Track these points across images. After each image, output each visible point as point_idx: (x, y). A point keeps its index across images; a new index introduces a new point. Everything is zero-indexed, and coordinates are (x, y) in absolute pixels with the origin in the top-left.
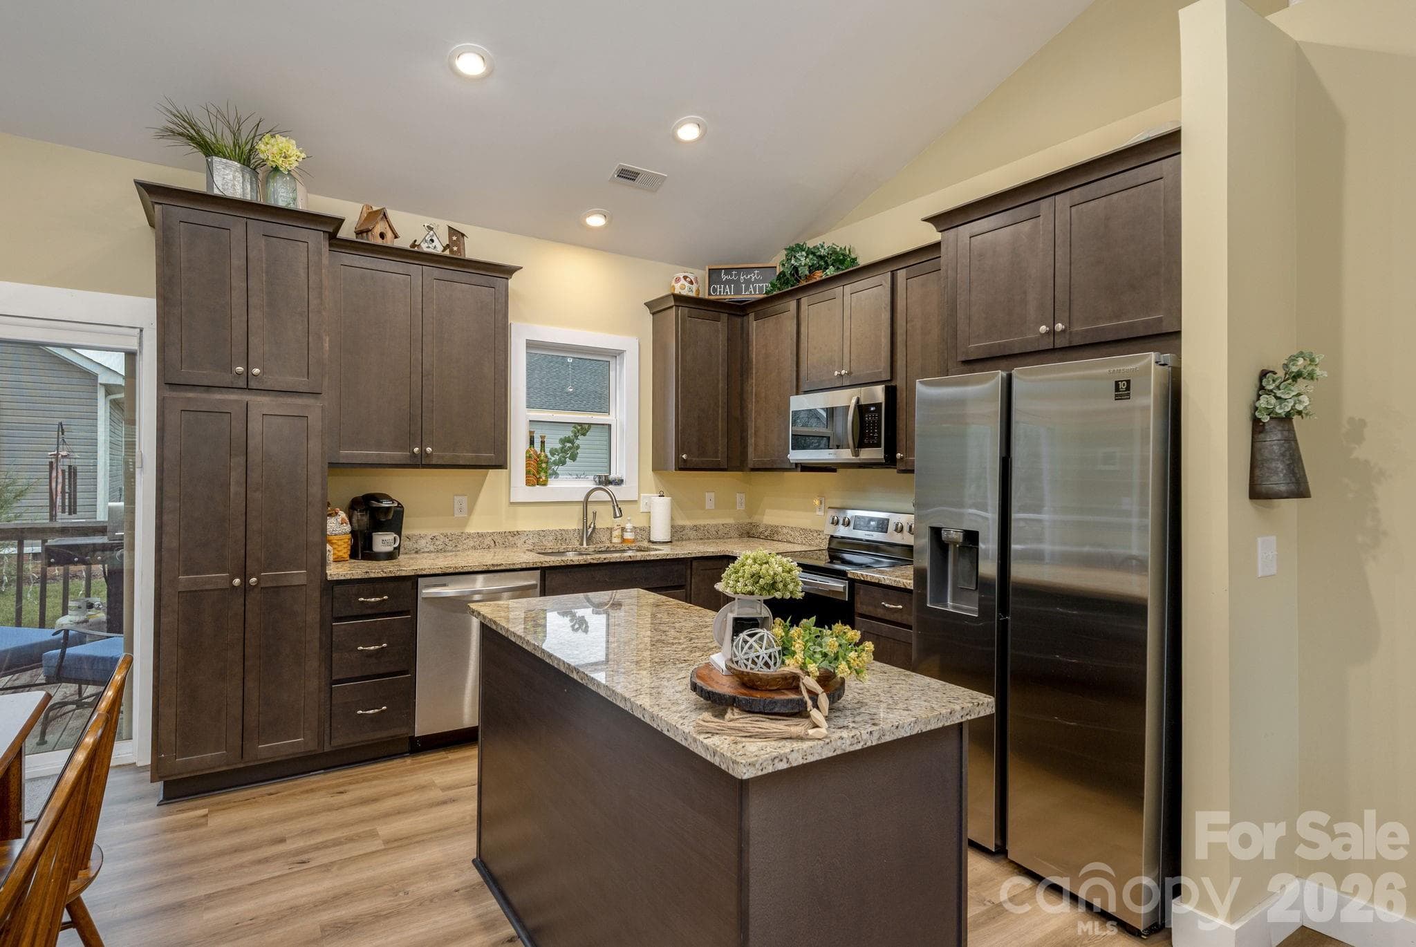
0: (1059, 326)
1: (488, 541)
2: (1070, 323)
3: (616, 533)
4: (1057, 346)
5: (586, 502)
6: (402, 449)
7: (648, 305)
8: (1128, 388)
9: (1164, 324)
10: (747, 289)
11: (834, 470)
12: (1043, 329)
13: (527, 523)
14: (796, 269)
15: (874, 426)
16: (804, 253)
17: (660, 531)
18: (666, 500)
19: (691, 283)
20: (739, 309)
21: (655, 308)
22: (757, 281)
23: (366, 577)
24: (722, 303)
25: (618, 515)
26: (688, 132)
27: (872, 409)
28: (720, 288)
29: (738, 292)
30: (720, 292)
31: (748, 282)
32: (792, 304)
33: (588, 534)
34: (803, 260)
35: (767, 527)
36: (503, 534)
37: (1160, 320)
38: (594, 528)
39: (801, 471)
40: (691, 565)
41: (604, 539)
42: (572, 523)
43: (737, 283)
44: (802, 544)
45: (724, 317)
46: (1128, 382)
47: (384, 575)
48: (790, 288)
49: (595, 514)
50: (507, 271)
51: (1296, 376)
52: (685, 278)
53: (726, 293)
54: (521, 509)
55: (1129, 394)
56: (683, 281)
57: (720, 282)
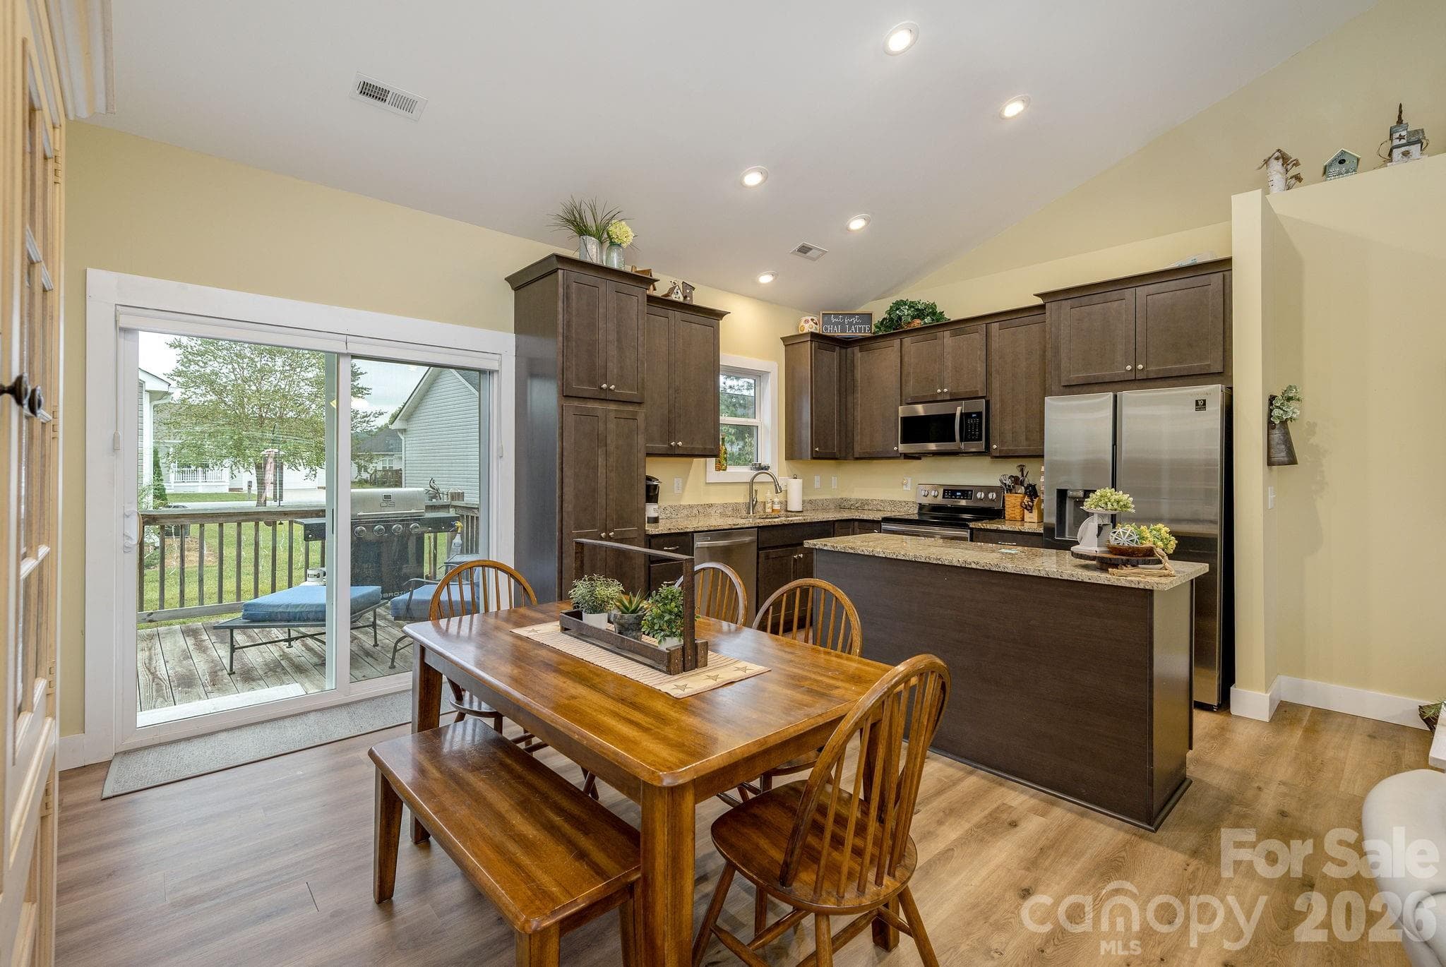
0: (1140, 367)
1: (695, 511)
2: (1146, 364)
3: (769, 505)
4: (1137, 378)
5: (752, 483)
6: (664, 443)
7: (783, 339)
8: (1204, 404)
9: (1212, 367)
10: (850, 329)
11: (919, 458)
12: (1129, 367)
13: (717, 498)
14: (900, 318)
15: (975, 428)
16: (907, 307)
17: (795, 504)
18: (799, 481)
19: (816, 324)
20: (845, 343)
21: (789, 342)
22: (857, 324)
23: (669, 532)
24: (837, 339)
25: (779, 491)
26: (857, 224)
27: (973, 415)
28: (830, 327)
29: (843, 330)
30: (830, 330)
31: (851, 324)
32: (897, 342)
33: (752, 505)
34: (906, 311)
35: (857, 501)
36: (703, 506)
37: (1209, 366)
38: (757, 501)
39: (904, 459)
40: (834, 526)
41: (759, 510)
42: (741, 498)
43: (843, 324)
44: (891, 511)
45: (837, 348)
46: (1205, 401)
47: (679, 531)
48: (892, 332)
49: (756, 491)
50: (719, 315)
51: (1289, 399)
52: (812, 320)
53: (836, 332)
54: (712, 488)
55: (1205, 408)
56: (811, 323)
57: (831, 323)
